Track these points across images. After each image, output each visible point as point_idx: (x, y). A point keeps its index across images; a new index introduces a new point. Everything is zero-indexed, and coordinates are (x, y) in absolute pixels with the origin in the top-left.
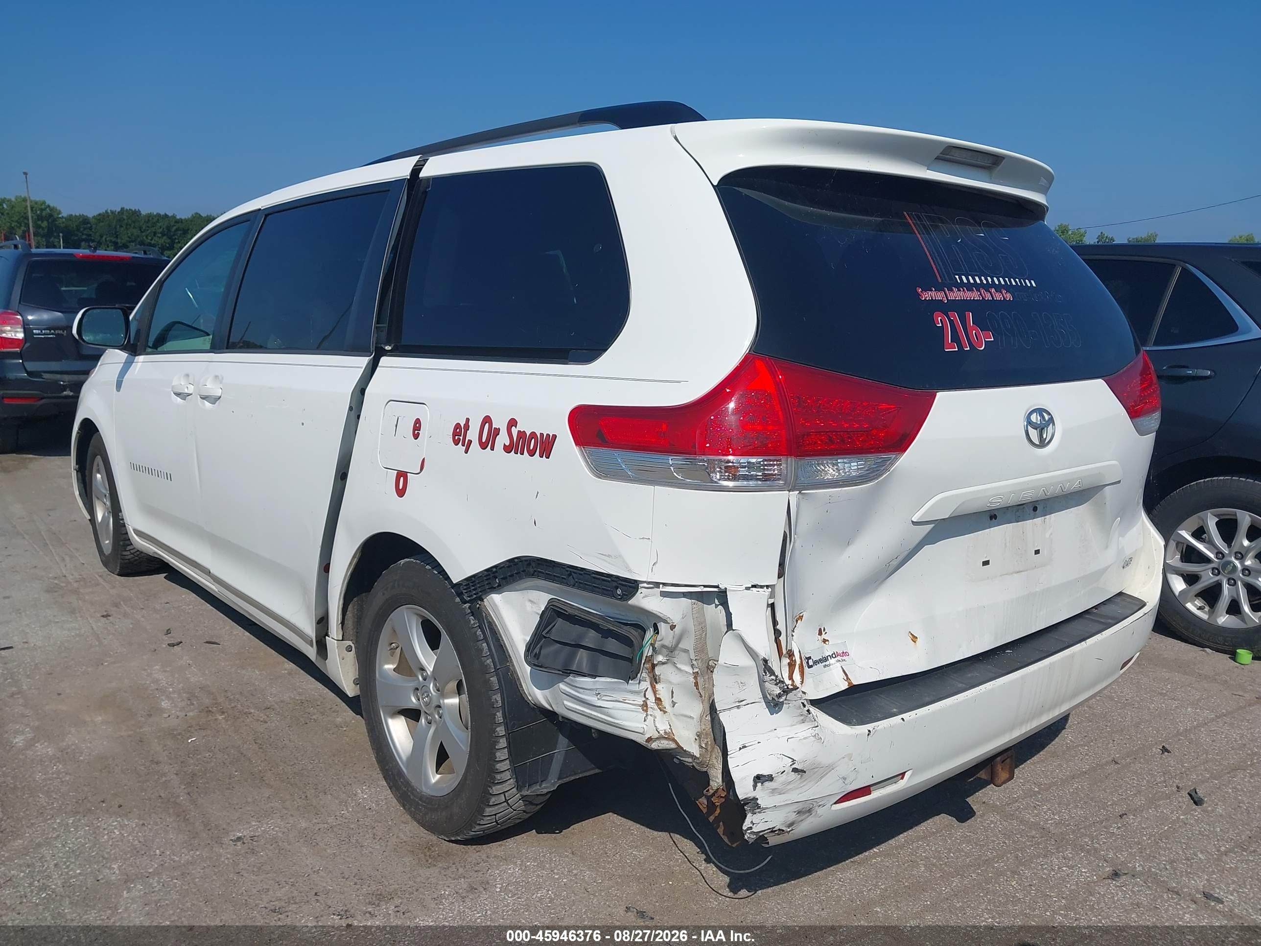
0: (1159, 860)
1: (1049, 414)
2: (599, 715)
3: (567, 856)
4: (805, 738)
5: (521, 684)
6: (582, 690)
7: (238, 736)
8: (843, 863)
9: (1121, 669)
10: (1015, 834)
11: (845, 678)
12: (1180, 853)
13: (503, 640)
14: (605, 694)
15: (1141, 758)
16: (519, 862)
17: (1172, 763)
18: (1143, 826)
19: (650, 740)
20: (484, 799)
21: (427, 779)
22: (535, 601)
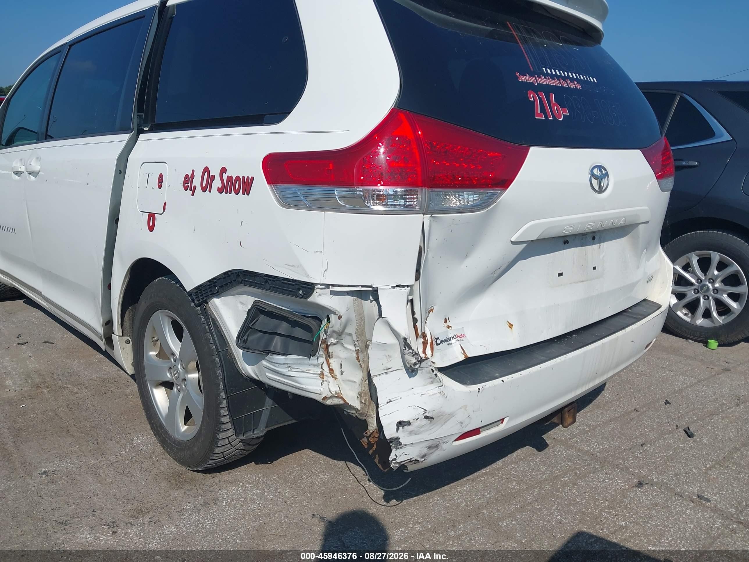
0: (668, 474)
1: (605, 170)
2: (290, 382)
3: (275, 480)
4: (434, 394)
5: (237, 363)
6: (278, 365)
7: (56, 403)
8: (461, 480)
9: (645, 349)
10: (575, 459)
11: (463, 352)
12: (682, 469)
13: (223, 332)
14: (294, 367)
15: (652, 407)
16: (241, 484)
17: (672, 411)
18: (656, 451)
19: (325, 398)
20: (214, 442)
21: (178, 429)
22: (244, 303)
